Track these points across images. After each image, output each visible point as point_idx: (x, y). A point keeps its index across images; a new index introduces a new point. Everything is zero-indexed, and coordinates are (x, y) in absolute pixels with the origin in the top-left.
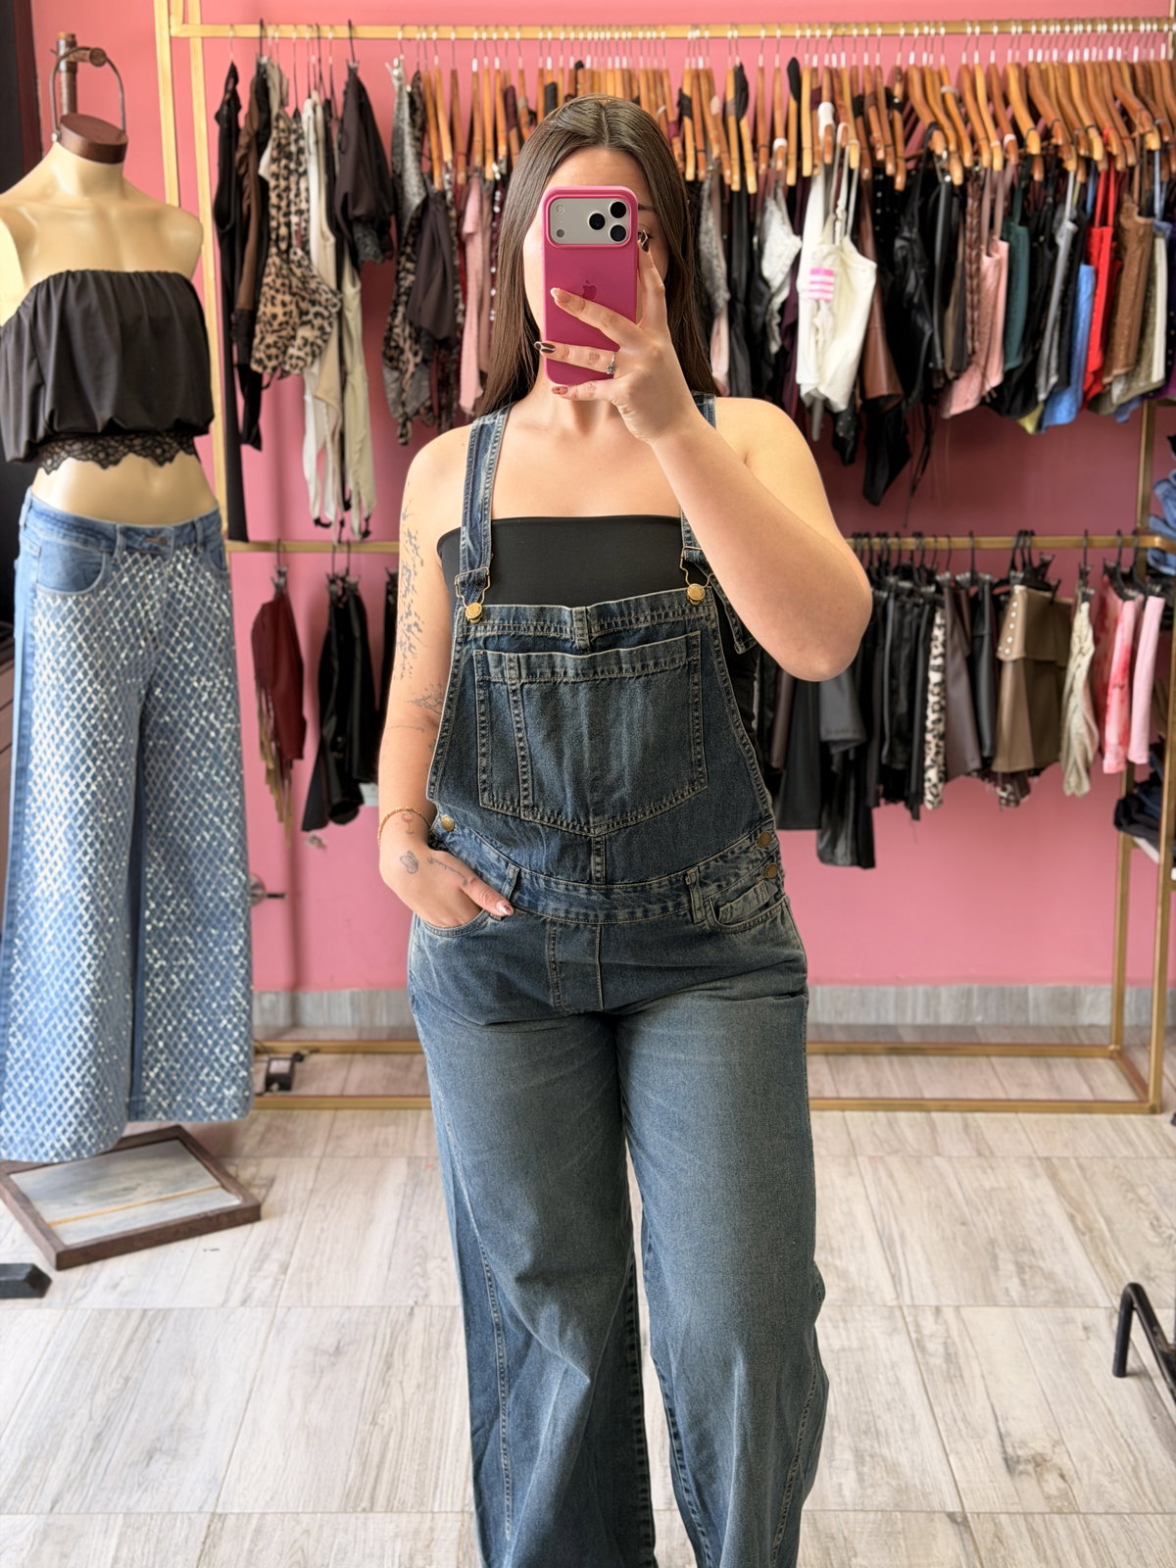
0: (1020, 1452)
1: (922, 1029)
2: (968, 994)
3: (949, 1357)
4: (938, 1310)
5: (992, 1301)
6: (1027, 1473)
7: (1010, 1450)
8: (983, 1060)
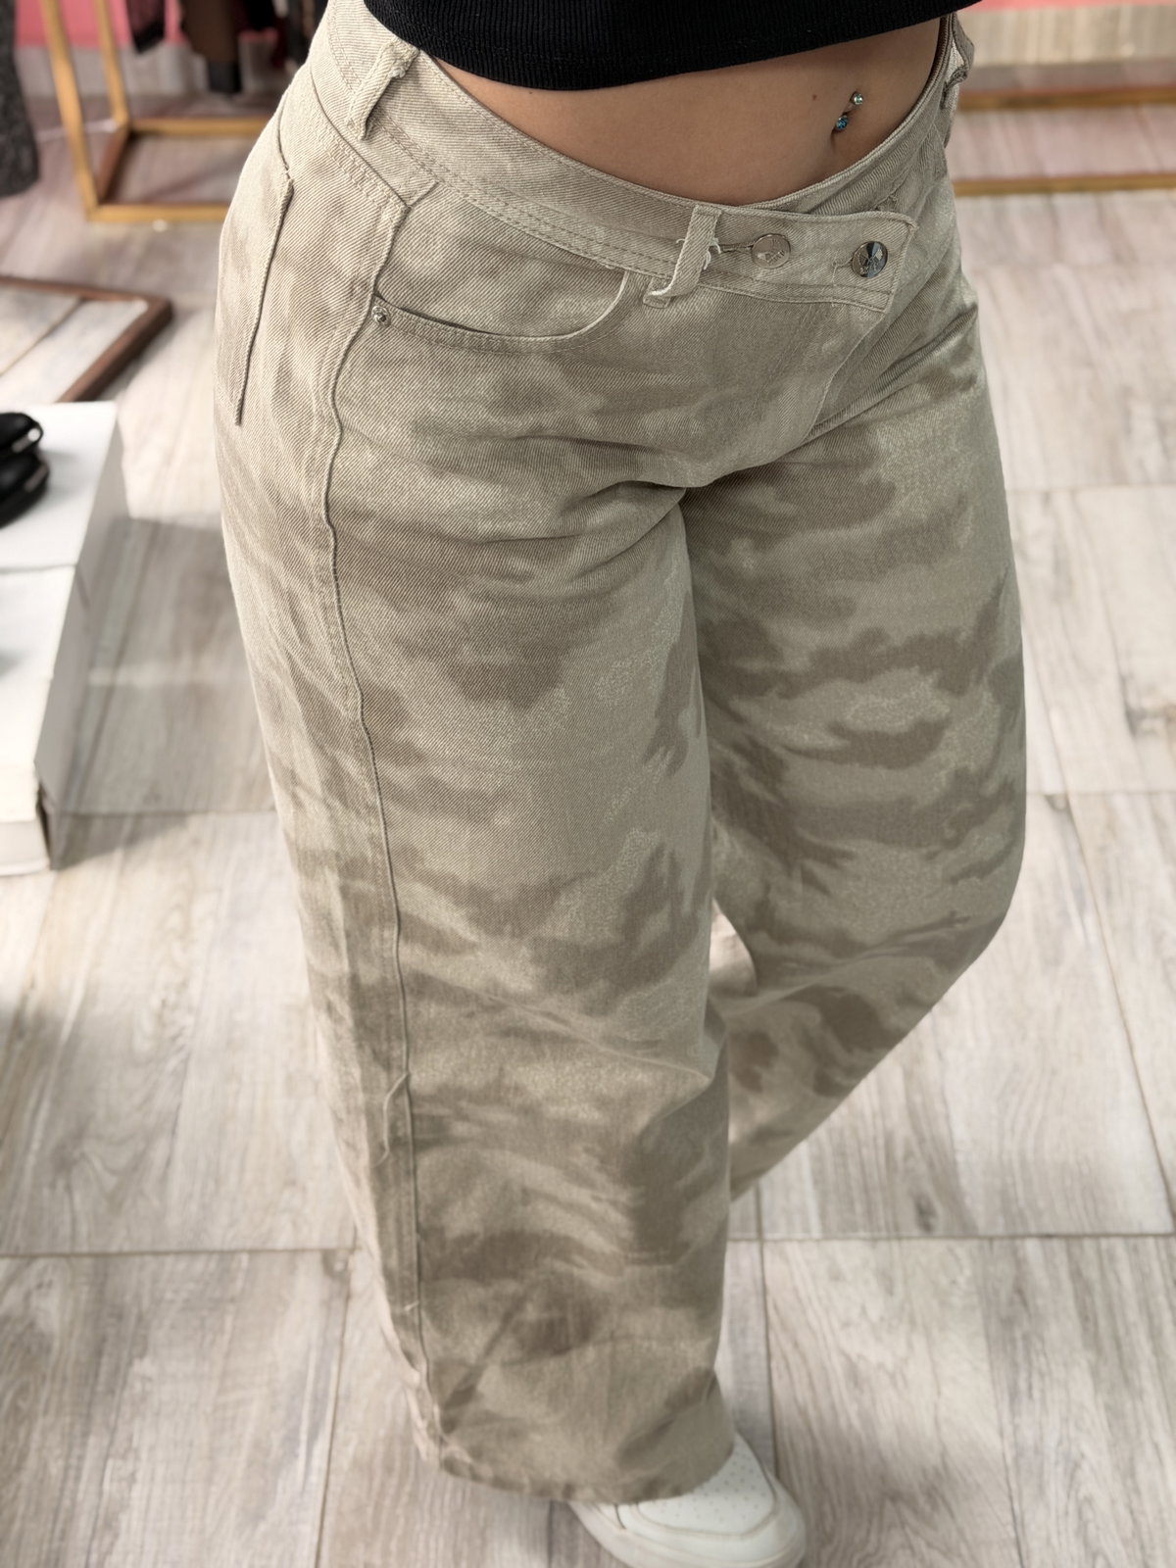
0: (1148, 703)
1: (1048, 71)
2: (1114, 17)
3: (1060, 566)
4: (1047, 498)
5: (1119, 478)
6: (1152, 732)
7: (1133, 702)
8: (1128, 113)
